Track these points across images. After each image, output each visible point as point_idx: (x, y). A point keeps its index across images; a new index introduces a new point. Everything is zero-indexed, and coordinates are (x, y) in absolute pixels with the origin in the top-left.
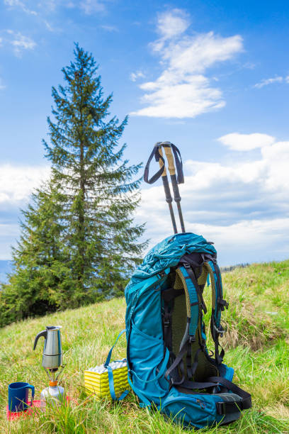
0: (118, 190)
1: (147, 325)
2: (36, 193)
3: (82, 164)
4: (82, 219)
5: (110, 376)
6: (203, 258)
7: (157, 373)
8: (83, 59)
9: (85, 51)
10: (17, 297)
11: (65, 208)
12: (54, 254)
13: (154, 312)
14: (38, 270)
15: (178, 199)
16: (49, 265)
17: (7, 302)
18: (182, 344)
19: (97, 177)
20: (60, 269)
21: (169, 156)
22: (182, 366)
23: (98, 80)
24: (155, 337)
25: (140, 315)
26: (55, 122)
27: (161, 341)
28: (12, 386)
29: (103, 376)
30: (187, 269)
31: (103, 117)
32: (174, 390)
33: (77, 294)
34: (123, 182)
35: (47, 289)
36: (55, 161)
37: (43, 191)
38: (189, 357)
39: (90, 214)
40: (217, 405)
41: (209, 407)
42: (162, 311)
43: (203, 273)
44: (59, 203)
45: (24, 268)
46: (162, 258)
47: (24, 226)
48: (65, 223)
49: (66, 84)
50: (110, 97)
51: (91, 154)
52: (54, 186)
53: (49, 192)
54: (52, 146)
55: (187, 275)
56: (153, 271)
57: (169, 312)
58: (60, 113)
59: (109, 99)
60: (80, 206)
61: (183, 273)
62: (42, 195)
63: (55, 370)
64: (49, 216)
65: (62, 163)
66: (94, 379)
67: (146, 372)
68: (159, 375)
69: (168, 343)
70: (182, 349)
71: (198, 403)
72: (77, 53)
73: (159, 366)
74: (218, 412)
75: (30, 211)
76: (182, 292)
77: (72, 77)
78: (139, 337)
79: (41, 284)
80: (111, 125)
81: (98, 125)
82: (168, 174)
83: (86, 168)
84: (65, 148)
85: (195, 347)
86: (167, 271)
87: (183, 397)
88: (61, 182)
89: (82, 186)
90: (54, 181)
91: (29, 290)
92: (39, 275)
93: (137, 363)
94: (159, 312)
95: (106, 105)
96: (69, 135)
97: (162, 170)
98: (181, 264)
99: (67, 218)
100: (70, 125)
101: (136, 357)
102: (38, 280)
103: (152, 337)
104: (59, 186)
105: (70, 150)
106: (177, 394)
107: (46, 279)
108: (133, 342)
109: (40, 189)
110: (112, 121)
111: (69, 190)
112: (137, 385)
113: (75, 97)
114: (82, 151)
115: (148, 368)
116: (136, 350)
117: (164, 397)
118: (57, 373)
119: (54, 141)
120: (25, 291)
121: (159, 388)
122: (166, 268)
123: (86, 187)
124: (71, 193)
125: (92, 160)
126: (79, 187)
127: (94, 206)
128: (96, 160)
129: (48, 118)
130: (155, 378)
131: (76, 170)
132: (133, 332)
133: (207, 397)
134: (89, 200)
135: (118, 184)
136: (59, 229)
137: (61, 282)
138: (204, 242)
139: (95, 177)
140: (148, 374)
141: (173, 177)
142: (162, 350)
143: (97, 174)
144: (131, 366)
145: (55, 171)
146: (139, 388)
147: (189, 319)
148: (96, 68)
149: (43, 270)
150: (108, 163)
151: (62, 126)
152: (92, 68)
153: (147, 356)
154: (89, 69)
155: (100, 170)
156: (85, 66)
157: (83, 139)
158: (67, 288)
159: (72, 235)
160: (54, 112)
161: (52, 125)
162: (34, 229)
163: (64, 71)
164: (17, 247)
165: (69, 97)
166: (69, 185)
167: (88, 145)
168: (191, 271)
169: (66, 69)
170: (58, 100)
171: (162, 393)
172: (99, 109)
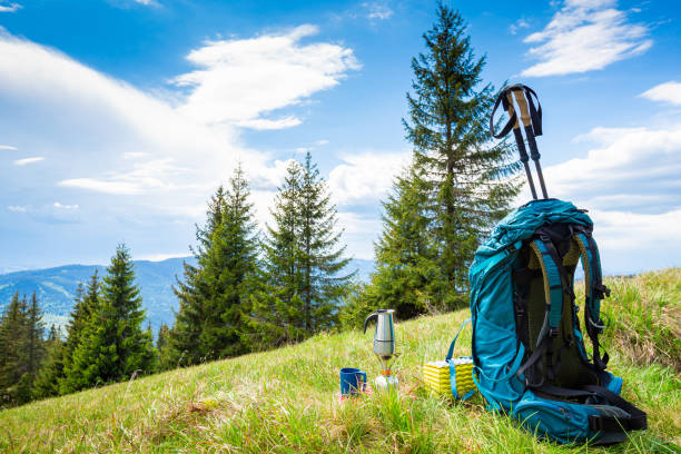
0: (494, 172)
1: (495, 312)
2: (398, 181)
3: (450, 143)
4: (451, 209)
5: (452, 371)
6: (571, 230)
7: (507, 371)
8: (448, 19)
9: (450, 8)
10: (379, 299)
11: (430, 197)
12: (419, 251)
13: (503, 296)
14: (402, 268)
15: (536, 156)
16: (414, 264)
17: (370, 304)
18: (540, 338)
19: (469, 157)
20: (427, 267)
21: (521, 102)
22: (541, 366)
23: (466, 41)
24: (506, 327)
25: (486, 301)
26: (416, 97)
27: (513, 333)
28: (344, 370)
29: (443, 371)
30: (545, 242)
31: (474, 84)
32: (529, 393)
33: (450, 298)
34: (500, 163)
35: (413, 291)
36: (416, 142)
37: (404, 178)
38: (549, 354)
39: (460, 202)
40: (590, 419)
41: (577, 419)
42: (514, 296)
43: (572, 249)
44: (423, 191)
45: (386, 266)
46: (510, 229)
47: (384, 219)
48: (430, 214)
49: (428, 52)
50: (483, 59)
51: (460, 130)
52: (417, 172)
53: (411, 179)
54: (413, 126)
55: (545, 250)
56: (499, 246)
57: (523, 297)
58: (422, 86)
59: (481, 63)
60: (449, 193)
61: (539, 247)
62: (404, 183)
63: (387, 358)
64: (411, 206)
65: (425, 145)
66: (432, 373)
67: (494, 369)
68: (511, 374)
69: (522, 336)
70: (541, 344)
71: (560, 412)
72: (440, 12)
73: (510, 364)
74: (591, 427)
75: (391, 202)
76: (538, 274)
77: (434, 42)
78: (485, 327)
79: (405, 285)
80: (485, 94)
81: (467, 95)
82: (521, 125)
83: (454, 147)
84: (429, 127)
85: (558, 342)
86: (518, 246)
87: (540, 402)
88: (425, 167)
89: (451, 170)
90: (416, 167)
91: (393, 292)
92: (402, 275)
93: (484, 358)
94: (510, 298)
95: (477, 69)
96: (432, 111)
97: (514, 119)
98: (536, 237)
99: (433, 208)
100: (434, 99)
101: (483, 352)
102: (402, 280)
103: (502, 328)
104: (423, 172)
105: (436, 128)
106: (533, 397)
107: (410, 279)
108: (479, 333)
109: (400, 175)
110: (486, 89)
111: (435, 175)
112: (483, 384)
113: (439, 64)
114: (449, 129)
115: (497, 365)
116: (483, 342)
117: (516, 402)
118: (390, 361)
119: (415, 119)
120: (388, 292)
121: (511, 390)
122: (516, 241)
123: (455, 170)
124: (438, 179)
125: (461, 138)
126: (446, 171)
127: (466, 193)
128: (466, 137)
129: (408, 94)
130: (505, 376)
131: (443, 151)
132: (478, 321)
133: (576, 407)
134: (459, 186)
135: (494, 164)
136: (425, 221)
137: (429, 283)
138: (574, 210)
139: (467, 157)
140: (496, 372)
141: (528, 129)
142: (514, 345)
143: (469, 154)
144: (477, 362)
145: (417, 154)
146: (487, 388)
147: (549, 306)
148: (464, 28)
149: (407, 268)
150: (481, 141)
151: (424, 102)
152: (459, 28)
153: (495, 351)
154: (455, 29)
155: (472, 149)
156: (450, 26)
157: (451, 113)
158: (436, 290)
159: (440, 229)
160: (415, 86)
161: (412, 101)
162: (396, 222)
163: (424, 36)
164: (378, 241)
165: (432, 66)
166: (435, 170)
167: (456, 120)
168: (551, 245)
169: (428, 35)
170: (418, 72)
171: (514, 395)
172: (469, 76)
